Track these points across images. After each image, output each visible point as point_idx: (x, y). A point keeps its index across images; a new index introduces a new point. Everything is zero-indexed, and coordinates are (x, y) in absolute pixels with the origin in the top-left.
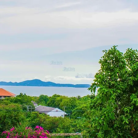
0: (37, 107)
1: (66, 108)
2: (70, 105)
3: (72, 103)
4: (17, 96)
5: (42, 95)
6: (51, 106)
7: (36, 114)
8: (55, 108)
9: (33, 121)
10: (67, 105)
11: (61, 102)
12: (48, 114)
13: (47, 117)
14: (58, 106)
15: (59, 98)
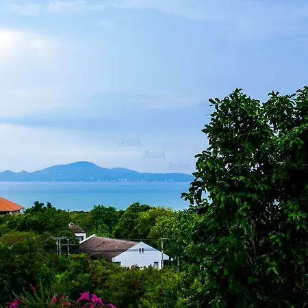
0: (85, 240)
1: (166, 242)
2: (177, 234)
3: (184, 229)
4: (28, 211)
5: (99, 207)
6: (125, 237)
7: (82, 259)
8: (135, 243)
9: (73, 281)
10: (171, 233)
11: (154, 225)
12: (116, 259)
13: (112, 268)
14: (146, 238)
15: (145, 215)
